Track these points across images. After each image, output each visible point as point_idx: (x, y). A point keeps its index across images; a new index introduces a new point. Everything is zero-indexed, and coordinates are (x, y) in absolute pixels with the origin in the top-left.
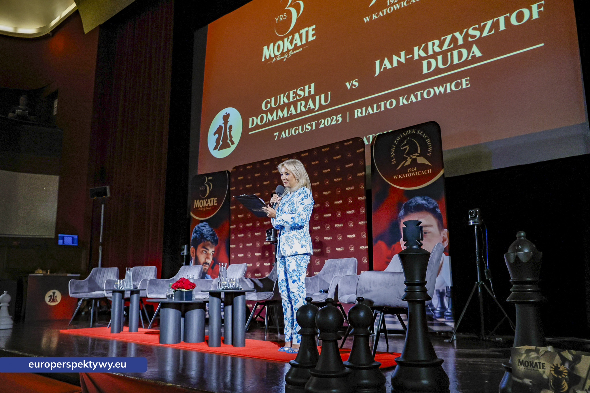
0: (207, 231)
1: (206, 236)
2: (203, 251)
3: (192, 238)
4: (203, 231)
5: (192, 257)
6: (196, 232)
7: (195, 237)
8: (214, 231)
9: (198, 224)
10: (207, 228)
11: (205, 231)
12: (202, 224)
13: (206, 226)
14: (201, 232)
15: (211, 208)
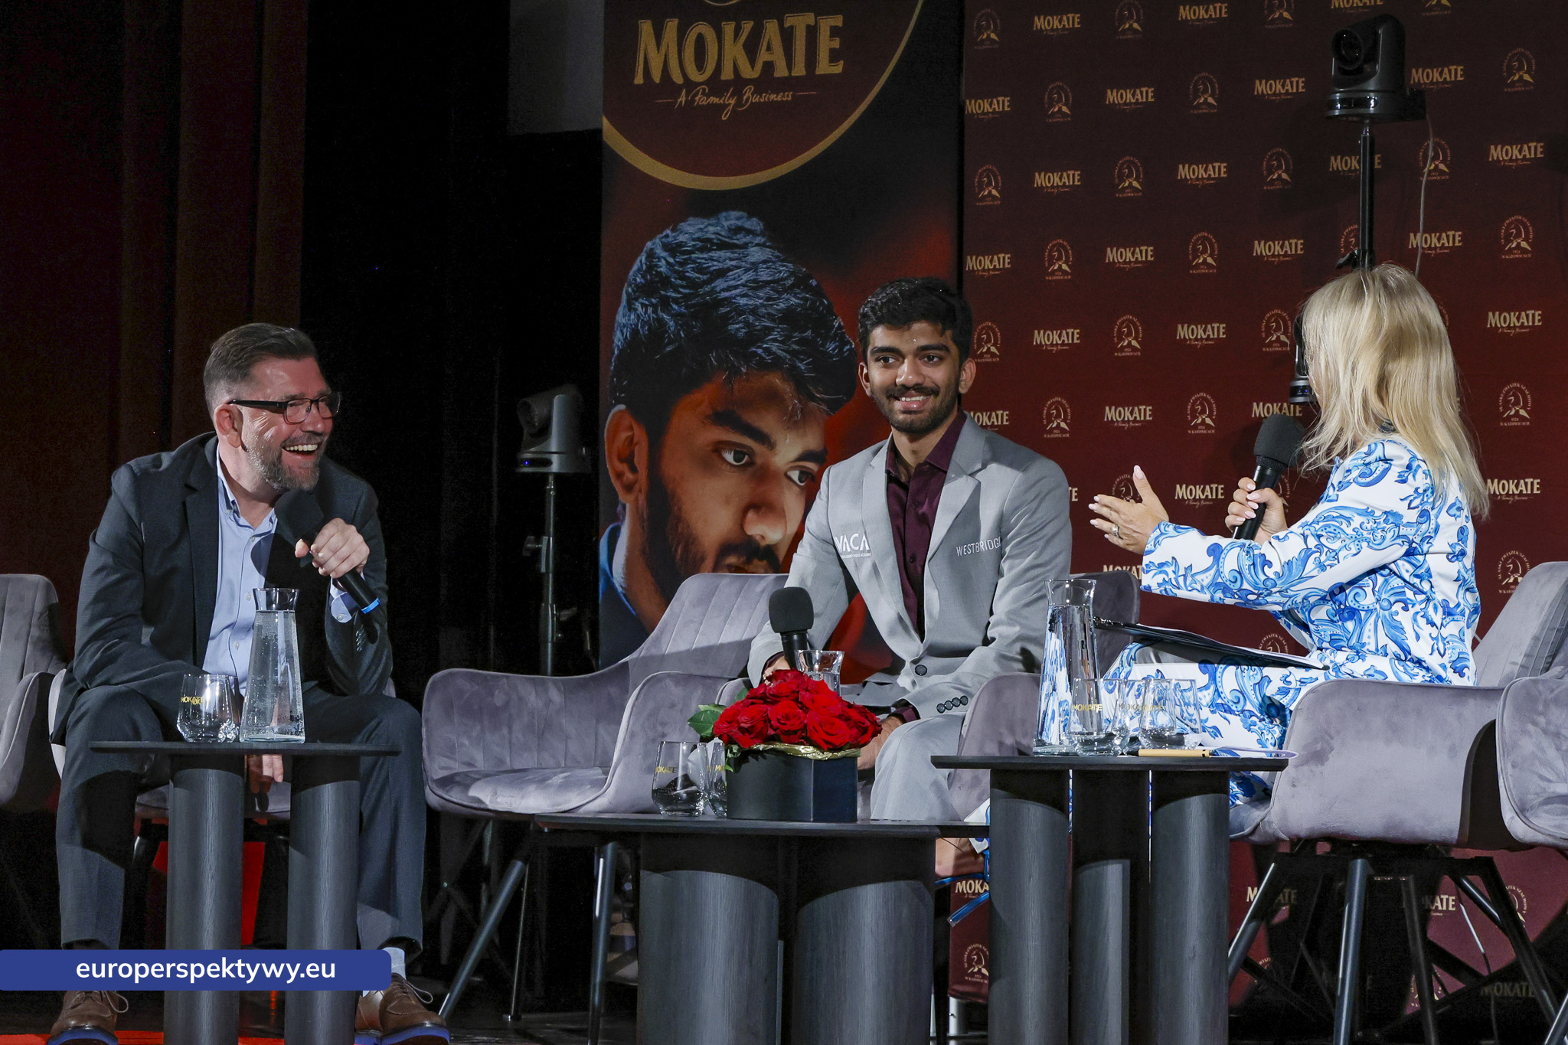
0: (757, 285)
1: (747, 324)
2: (718, 448)
3: (618, 339)
4: (720, 284)
5: (622, 497)
6: (654, 286)
7: (643, 331)
8: (818, 292)
9: (674, 220)
10: (753, 264)
11: (736, 287)
12: (709, 225)
13: (744, 240)
14: (701, 291)
15: (788, 96)
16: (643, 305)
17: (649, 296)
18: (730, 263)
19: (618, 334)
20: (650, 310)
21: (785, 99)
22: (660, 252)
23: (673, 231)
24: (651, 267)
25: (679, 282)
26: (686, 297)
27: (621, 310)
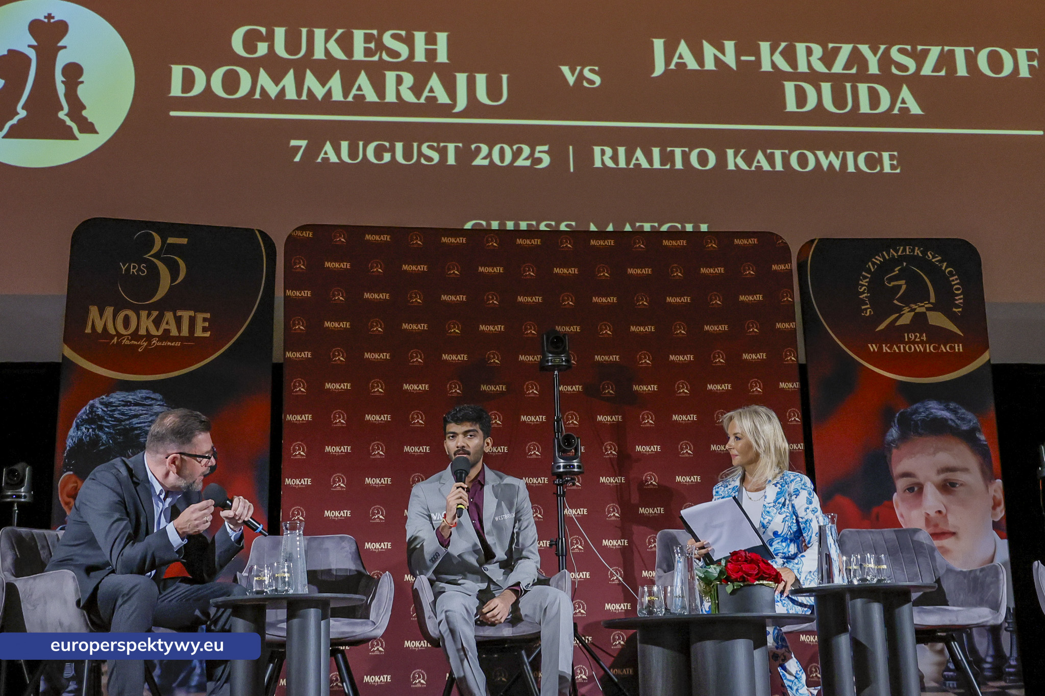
9: (108, 393)
10: (156, 413)
11: (145, 423)
12: (129, 395)
13: (150, 403)
14: (123, 423)
15: (178, 344)
16: (86, 428)
17: (90, 424)
18: (141, 412)
19: (70, 440)
20: (90, 430)
21: (176, 345)
22: (98, 405)
23: (106, 396)
24: (91, 412)
25: (109, 419)
26: (114, 426)
27: (72, 430)
